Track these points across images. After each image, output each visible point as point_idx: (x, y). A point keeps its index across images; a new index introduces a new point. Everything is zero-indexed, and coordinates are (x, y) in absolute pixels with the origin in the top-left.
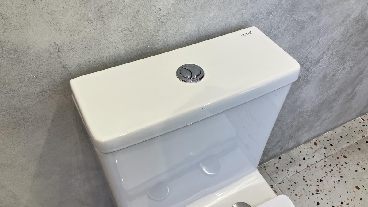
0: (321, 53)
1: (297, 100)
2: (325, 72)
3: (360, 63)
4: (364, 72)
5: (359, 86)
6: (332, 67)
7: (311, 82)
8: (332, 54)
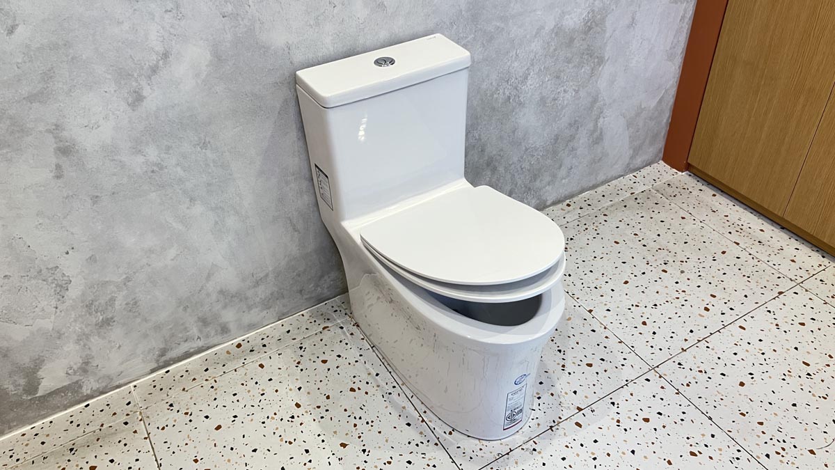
0: (526, 68)
1: (516, 129)
2: (541, 93)
3: (586, 86)
4: (600, 99)
5: (601, 120)
6: (549, 87)
7: (526, 105)
8: (540, 70)
